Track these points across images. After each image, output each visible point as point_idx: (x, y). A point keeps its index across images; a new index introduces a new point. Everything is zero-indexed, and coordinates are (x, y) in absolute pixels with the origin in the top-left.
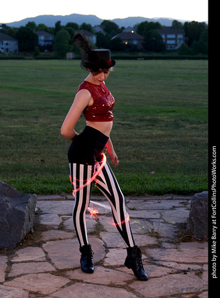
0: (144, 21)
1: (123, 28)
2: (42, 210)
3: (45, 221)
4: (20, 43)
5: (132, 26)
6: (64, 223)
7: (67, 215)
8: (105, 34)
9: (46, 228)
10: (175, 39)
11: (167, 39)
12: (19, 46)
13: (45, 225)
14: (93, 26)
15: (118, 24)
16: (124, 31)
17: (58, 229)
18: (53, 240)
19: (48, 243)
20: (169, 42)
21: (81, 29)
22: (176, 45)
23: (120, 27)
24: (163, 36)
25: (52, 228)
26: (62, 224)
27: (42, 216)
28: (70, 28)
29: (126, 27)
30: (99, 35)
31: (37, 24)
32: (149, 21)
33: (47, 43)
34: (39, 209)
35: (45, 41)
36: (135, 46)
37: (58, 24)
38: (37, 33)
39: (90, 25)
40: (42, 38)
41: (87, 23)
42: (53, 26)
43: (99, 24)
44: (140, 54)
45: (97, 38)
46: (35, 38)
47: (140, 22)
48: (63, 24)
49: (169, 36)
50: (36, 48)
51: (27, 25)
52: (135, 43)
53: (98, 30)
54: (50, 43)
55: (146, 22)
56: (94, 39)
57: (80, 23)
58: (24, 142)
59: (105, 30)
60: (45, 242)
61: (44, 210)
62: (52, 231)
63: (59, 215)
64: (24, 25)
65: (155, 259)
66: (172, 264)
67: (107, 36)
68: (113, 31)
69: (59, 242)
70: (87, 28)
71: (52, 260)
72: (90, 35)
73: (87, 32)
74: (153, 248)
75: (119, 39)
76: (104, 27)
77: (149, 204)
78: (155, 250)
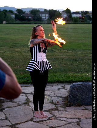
0: (33, 9)
1: (25, 12)
5: (29, 11)
8: (18, 14)
10: (45, 16)
11: (42, 16)
14: (13, 11)
15: (23, 10)
16: (25, 13)
19: (6, 109)
20: (43, 17)
21: (9, 12)
22: (46, 18)
23: (24, 11)
24: (41, 15)
28: (4, 12)
29: (26, 11)
30: (16, 14)
32: (35, 9)
36: (30, 19)
39: (12, 11)
41: (11, 10)
44: (32, 22)
45: (15, 15)
47: (31, 10)
48: (2, 10)
49: (43, 15)
52: (30, 17)
53: (15, 12)
55: (34, 10)
57: (8, 10)
59: (18, 12)
60: (4, 109)
62: (7, 103)
65: (56, 116)
66: (65, 119)
67: (19, 15)
68: (21, 13)
69: (11, 108)
70: (11, 12)
71: (9, 119)
72: (12, 14)
73: (11, 13)
74: (55, 110)
75: (23, 16)
76: (18, 11)
77: (48, 88)
78: (56, 112)
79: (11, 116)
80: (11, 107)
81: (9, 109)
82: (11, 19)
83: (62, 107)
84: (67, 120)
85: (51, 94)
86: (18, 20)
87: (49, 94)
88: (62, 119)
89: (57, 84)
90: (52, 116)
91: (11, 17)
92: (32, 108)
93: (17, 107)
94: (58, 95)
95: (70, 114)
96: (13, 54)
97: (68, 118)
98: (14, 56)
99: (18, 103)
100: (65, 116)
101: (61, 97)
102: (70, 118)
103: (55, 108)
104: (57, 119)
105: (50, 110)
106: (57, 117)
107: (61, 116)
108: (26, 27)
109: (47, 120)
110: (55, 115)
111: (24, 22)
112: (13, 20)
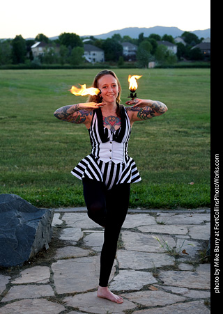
1: (202, 39)
2: (67, 223)
3: (65, 236)
4: (106, 53)
6: (84, 239)
7: (91, 229)
8: (185, 44)
9: (63, 244)
12: (105, 56)
13: (64, 241)
14: (174, 37)
15: (197, 35)
16: (203, 41)
17: (76, 246)
18: (65, 259)
19: (59, 262)
21: (163, 40)
23: (199, 38)
25: (69, 244)
26: (81, 240)
27: (64, 230)
28: (152, 39)
29: (205, 37)
30: (179, 45)
31: (122, 36)
33: (131, 53)
34: (64, 222)
35: (129, 51)
37: (141, 36)
38: (122, 44)
39: (171, 37)
40: (126, 48)
41: (168, 34)
42: (137, 37)
43: (180, 35)
45: (178, 48)
46: (120, 49)
48: (146, 35)
50: (120, 57)
51: (113, 37)
53: (179, 40)
54: (134, 53)
56: (174, 49)
57: (162, 35)
58: (75, 150)
59: (185, 41)
60: (55, 261)
61: (69, 223)
62: (69, 247)
63: (82, 230)
64: (110, 37)
65: (165, 283)
66: (182, 291)
67: (187, 46)
68: (193, 42)
69: (70, 260)
70: (168, 39)
71: (55, 282)
72: (170, 45)
73: (168, 42)
74: (168, 270)
75: (198, 50)
76: (184, 38)
77: (179, 218)
78: (170, 273)
79: (62, 276)
80: (73, 258)
81: (67, 261)
82: (166, 57)
83: (190, 263)
84: (186, 293)
85: (181, 232)
86: (185, 59)
87: (174, 232)
88: (174, 290)
89: (203, 211)
90: (156, 281)
91: (168, 52)
92: (118, 263)
93: (86, 259)
94: (194, 236)
95: (202, 279)
96: (135, 139)
97: (191, 289)
98: (135, 143)
99: (93, 248)
100: (185, 285)
101: (199, 241)
102: (195, 289)
103: (173, 264)
104: (163, 289)
105: (158, 268)
106: (166, 285)
107: (178, 283)
108: (197, 75)
109: (140, 290)
110: (164, 280)
111: (197, 63)
112: (172, 58)
